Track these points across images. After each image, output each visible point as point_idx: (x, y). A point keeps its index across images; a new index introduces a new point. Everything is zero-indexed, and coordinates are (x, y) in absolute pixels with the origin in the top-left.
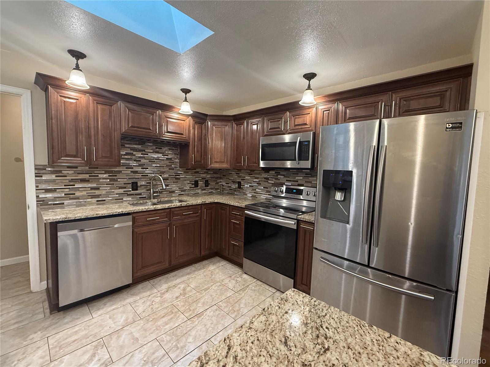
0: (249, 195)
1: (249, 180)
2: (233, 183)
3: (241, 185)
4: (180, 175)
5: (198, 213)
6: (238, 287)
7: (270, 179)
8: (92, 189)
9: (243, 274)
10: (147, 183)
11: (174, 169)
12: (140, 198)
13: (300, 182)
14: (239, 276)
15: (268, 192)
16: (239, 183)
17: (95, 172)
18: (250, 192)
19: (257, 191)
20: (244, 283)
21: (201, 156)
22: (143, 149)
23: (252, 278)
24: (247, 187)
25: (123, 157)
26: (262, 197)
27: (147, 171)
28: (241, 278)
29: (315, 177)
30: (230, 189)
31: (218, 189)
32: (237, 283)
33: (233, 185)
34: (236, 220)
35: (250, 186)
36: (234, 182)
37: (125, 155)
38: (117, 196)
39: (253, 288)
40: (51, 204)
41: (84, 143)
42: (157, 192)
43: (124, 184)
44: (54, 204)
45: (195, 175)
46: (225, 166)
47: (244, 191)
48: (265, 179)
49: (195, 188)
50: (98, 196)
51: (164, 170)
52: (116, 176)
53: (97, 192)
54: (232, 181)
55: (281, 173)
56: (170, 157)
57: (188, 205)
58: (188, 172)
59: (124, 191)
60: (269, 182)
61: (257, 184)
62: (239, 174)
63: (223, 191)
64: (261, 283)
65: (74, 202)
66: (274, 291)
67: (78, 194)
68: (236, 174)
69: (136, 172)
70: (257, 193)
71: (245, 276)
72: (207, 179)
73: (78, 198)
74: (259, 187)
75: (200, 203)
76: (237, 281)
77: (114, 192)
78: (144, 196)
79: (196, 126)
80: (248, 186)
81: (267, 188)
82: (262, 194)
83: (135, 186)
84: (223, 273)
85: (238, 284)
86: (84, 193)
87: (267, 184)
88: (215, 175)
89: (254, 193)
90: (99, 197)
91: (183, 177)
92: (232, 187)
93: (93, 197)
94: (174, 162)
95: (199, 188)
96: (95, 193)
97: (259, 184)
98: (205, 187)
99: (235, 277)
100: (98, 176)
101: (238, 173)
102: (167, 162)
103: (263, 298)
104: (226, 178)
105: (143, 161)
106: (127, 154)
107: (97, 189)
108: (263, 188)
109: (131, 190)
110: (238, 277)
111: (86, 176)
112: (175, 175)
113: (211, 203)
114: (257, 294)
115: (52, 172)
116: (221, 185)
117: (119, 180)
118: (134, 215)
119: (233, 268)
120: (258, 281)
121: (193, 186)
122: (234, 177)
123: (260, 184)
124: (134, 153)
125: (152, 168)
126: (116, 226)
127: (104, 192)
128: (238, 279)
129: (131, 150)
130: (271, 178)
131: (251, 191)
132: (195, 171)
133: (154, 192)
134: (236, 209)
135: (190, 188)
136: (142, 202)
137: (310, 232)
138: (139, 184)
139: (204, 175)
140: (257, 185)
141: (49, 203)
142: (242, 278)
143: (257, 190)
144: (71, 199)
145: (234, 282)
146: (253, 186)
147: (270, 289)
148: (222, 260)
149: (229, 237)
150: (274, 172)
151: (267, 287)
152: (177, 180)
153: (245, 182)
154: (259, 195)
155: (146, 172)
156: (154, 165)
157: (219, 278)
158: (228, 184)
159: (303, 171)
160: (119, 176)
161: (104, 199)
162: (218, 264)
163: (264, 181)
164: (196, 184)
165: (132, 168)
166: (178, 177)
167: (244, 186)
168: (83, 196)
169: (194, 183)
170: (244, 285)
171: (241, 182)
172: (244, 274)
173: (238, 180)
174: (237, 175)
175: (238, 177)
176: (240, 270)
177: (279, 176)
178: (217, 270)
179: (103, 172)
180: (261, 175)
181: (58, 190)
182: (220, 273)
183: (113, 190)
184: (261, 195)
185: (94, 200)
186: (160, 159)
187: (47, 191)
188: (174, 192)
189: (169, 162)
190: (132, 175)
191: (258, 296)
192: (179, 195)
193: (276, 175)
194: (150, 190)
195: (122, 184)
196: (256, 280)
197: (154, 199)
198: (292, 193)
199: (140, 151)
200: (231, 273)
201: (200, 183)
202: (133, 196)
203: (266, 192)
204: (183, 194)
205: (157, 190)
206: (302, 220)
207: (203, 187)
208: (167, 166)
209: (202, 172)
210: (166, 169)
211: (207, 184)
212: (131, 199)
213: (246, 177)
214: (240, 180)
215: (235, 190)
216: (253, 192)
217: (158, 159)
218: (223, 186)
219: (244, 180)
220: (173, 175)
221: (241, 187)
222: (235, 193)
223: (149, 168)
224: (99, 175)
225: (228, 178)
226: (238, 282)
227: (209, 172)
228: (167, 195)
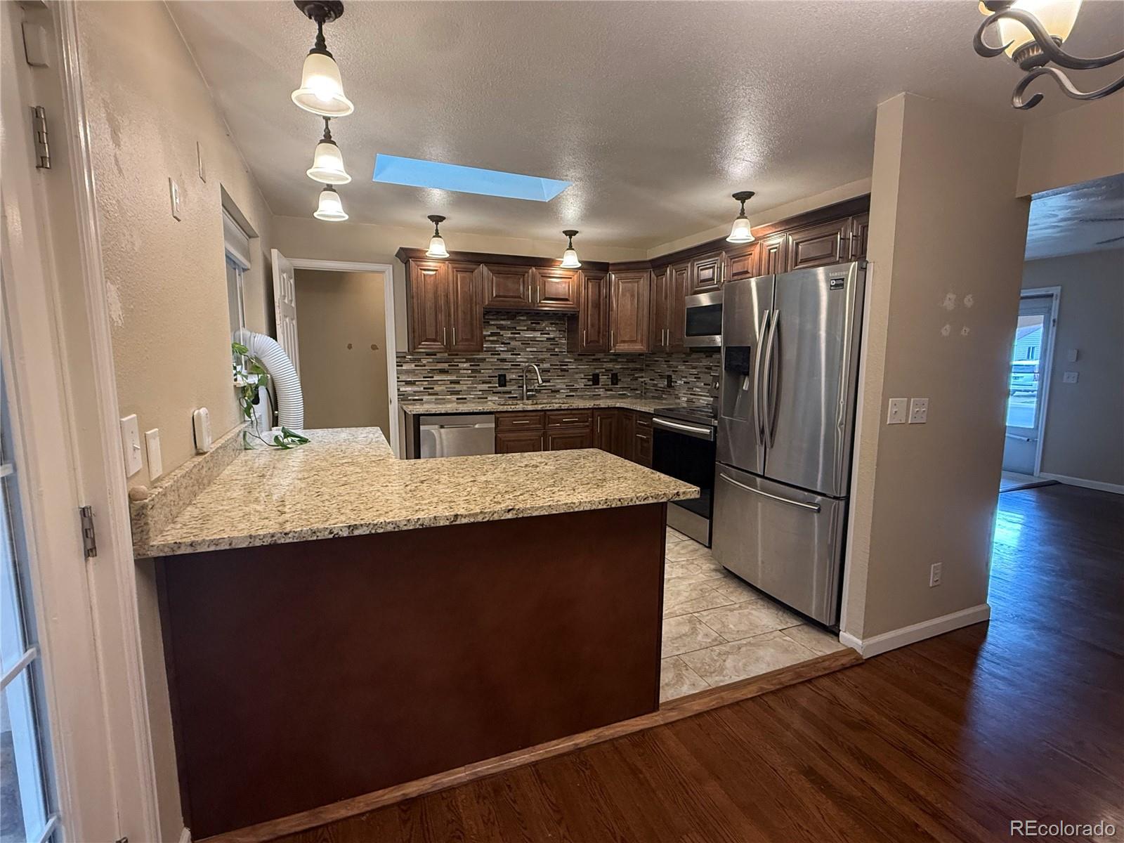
0: (683, 399)
1: (683, 371)
3: (672, 382)
4: (569, 364)
5: (587, 422)
7: (713, 368)
8: (452, 382)
10: (519, 376)
11: (558, 355)
12: (509, 398)
16: (669, 377)
17: (455, 360)
18: (684, 394)
19: (695, 391)
21: (599, 332)
22: (513, 325)
24: (681, 385)
25: (487, 338)
26: (701, 401)
27: (519, 358)
30: (656, 390)
31: (636, 390)
33: (661, 382)
34: (644, 433)
35: (685, 383)
36: (662, 377)
37: (489, 336)
38: (481, 393)
40: (410, 400)
41: (443, 324)
42: (532, 390)
43: (489, 377)
44: (414, 400)
45: (594, 365)
46: (638, 347)
47: (676, 393)
48: (706, 368)
49: (593, 387)
50: (458, 393)
51: (542, 357)
52: (479, 365)
53: (458, 387)
54: (659, 375)
56: (552, 336)
57: (571, 408)
58: (581, 360)
59: (489, 387)
60: (712, 373)
61: (695, 378)
62: (669, 361)
63: (645, 393)
65: (432, 399)
67: (437, 388)
68: (665, 361)
69: (503, 360)
70: (695, 395)
72: (614, 372)
73: (437, 394)
74: (698, 384)
75: (590, 407)
77: (476, 387)
78: (515, 395)
79: (590, 284)
80: (683, 382)
81: (709, 385)
82: (701, 395)
83: (503, 381)
86: (443, 388)
87: (709, 379)
88: (631, 365)
89: (691, 394)
90: (459, 394)
91: (573, 367)
92: (659, 385)
93: (453, 393)
94: (558, 344)
95: (600, 386)
96: (454, 388)
97: (697, 377)
98: (612, 384)
100: (458, 365)
101: (666, 359)
102: (548, 345)
104: (651, 370)
105: (513, 343)
106: (493, 334)
107: (457, 382)
108: (703, 384)
109: (497, 385)
111: (445, 366)
112: (561, 365)
113: (609, 408)
115: (412, 361)
116: (642, 382)
117: (482, 371)
118: (497, 415)
121: (591, 383)
122: (662, 367)
123: (699, 378)
124: (502, 333)
125: (526, 353)
126: (477, 426)
127: (465, 388)
129: (497, 328)
131: (685, 392)
132: (593, 357)
133: (528, 391)
134: (644, 417)
135: (585, 385)
136: (510, 402)
138: (508, 378)
139: (610, 365)
140: (695, 380)
141: (409, 398)
143: (695, 389)
144: (430, 394)
146: (689, 383)
152: (563, 373)
153: (678, 376)
155: (518, 360)
156: (528, 349)
158: (654, 380)
160: (482, 365)
161: (464, 397)
163: (706, 373)
164: (595, 380)
165: (499, 354)
166: (564, 367)
167: (676, 382)
168: (443, 391)
169: (591, 377)
171: (671, 376)
173: (667, 373)
174: (665, 364)
175: (668, 367)
179: (464, 360)
180: (701, 362)
181: (417, 383)
183: (475, 385)
184: (699, 397)
185: (454, 397)
186: (538, 339)
187: (408, 383)
188: (559, 391)
189: (551, 344)
190: (499, 365)
192: (567, 396)
194: (523, 387)
195: (486, 377)
197: (528, 399)
199: (509, 328)
201: (603, 379)
202: (499, 395)
204: (573, 396)
205: (532, 388)
207: (608, 385)
208: (548, 350)
209: (605, 360)
210: (547, 355)
211: (615, 379)
212: (497, 399)
213: (679, 367)
214: (670, 373)
215: (663, 391)
216: (690, 392)
217: (533, 339)
218: (645, 384)
219: (676, 371)
220: (557, 365)
221: (673, 384)
222: (664, 396)
223: (521, 354)
224: (459, 364)
225: (653, 370)
227: (619, 360)
228: (548, 396)
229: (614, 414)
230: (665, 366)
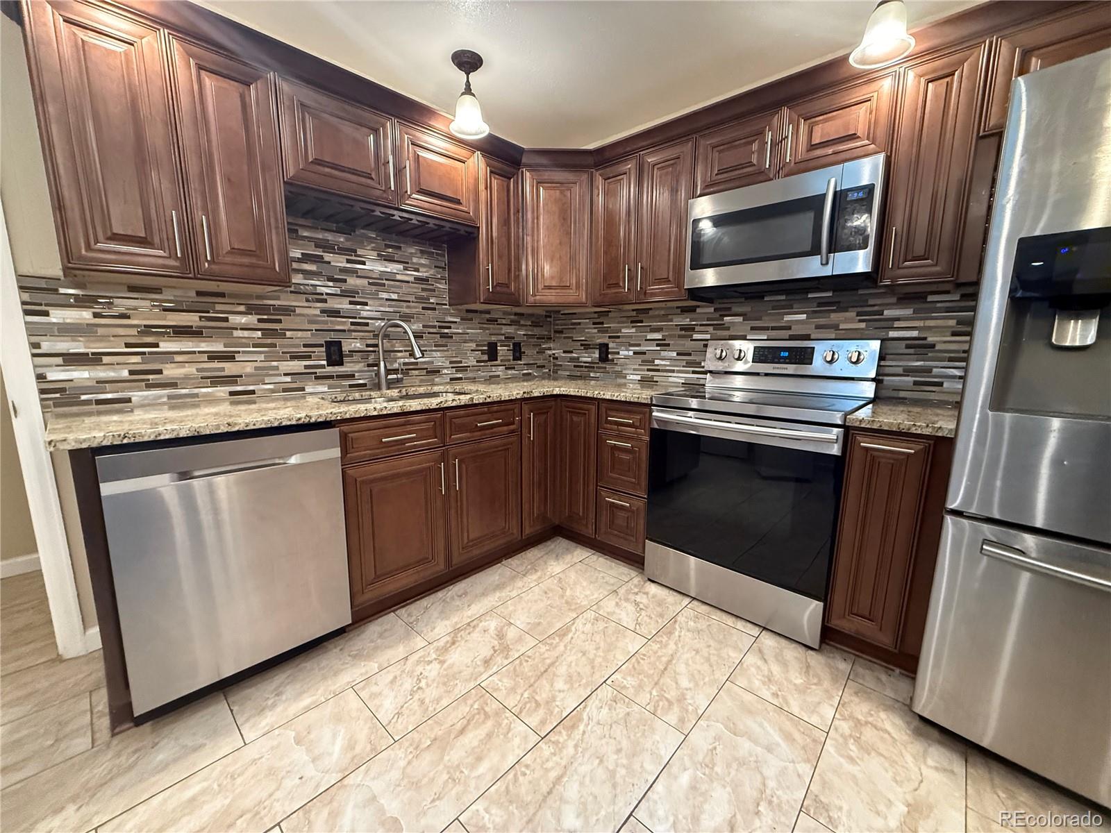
0: (632, 377)
1: (631, 337)
2: (585, 349)
3: (608, 353)
4: (452, 325)
5: (513, 423)
6: (650, 624)
7: (697, 328)
8: (213, 356)
9: (645, 582)
10: (368, 346)
11: (434, 309)
12: (351, 386)
13: (796, 330)
14: (636, 590)
15: (689, 364)
16: (604, 349)
17: (218, 307)
18: (634, 370)
19: (658, 365)
20: (659, 609)
21: (509, 270)
22: (348, 245)
23: (675, 594)
24: (626, 358)
25: (295, 265)
26: (671, 379)
27: (366, 312)
28: (645, 596)
29: (850, 309)
30: (575, 366)
31: (543, 367)
32: (641, 609)
33: (587, 355)
34: (620, 437)
35: (635, 353)
36: (587, 347)
37: (299, 260)
38: (288, 379)
39: (691, 624)
40: (88, 402)
41: (168, 201)
42: (395, 371)
43: (305, 346)
44: (99, 402)
45: (488, 329)
46: (571, 296)
47: (618, 368)
48: (681, 329)
49: (489, 363)
50: (232, 379)
51: (407, 311)
52: (280, 321)
53: (229, 368)
54: (582, 345)
55: (736, 309)
56: (425, 274)
57: (488, 400)
58: (471, 320)
59: (306, 367)
60: (696, 336)
61: (658, 345)
62: (602, 323)
63: (555, 372)
64: (704, 608)
65: (161, 397)
66: (755, 631)
67: (170, 371)
68: (594, 324)
69: (335, 313)
70: (658, 370)
71: (653, 589)
72: (517, 340)
73: (173, 385)
74: (663, 353)
75: (518, 397)
76: (637, 604)
77: (277, 368)
78: (361, 382)
79: (495, 183)
80: (631, 353)
81: (690, 355)
82: (673, 371)
83: (335, 354)
84: (591, 582)
85: (643, 613)
86: (191, 370)
87: (688, 345)
88: (537, 331)
89: (648, 370)
90: (235, 383)
91: (460, 331)
92: (581, 359)
93: (217, 381)
94: (434, 291)
95: (498, 362)
96: (223, 370)
97: (663, 344)
98: (514, 360)
99: (629, 591)
100: (226, 320)
101: (598, 321)
102: (417, 289)
103: (735, 656)
104: (565, 338)
105: (352, 281)
106: (306, 258)
107: (229, 357)
108: (675, 354)
109: (324, 363)
110: (637, 594)
111: (191, 319)
112: (440, 327)
113: (544, 398)
114: (712, 643)
115: (81, 302)
116: (550, 356)
117: (288, 334)
118: (345, 428)
119: (611, 568)
120: (695, 603)
121: (485, 357)
122: (588, 333)
123: (668, 345)
124: (328, 257)
125: (381, 302)
126: (293, 460)
127: (249, 368)
128: (638, 598)
129: (316, 247)
130: (701, 325)
131: (637, 367)
132: (488, 316)
133: (388, 372)
135: (477, 362)
136: (357, 395)
138: (345, 348)
139: (510, 330)
140: (658, 348)
141: (84, 397)
142: (647, 594)
143: (657, 362)
144: (150, 386)
145: (631, 608)
146: (645, 353)
147: (740, 625)
148: (577, 547)
149: (597, 485)
150: (712, 310)
151: (730, 621)
152: (444, 341)
153: (622, 344)
154: (665, 374)
155: (364, 314)
156: (385, 295)
157: (586, 596)
158: (572, 352)
159: (810, 296)
160: (287, 322)
161: (251, 388)
162: (568, 558)
163: (680, 336)
164: (492, 353)
165: (325, 301)
166: (446, 331)
167: (618, 353)
168: (187, 378)
169: (486, 348)
170: (661, 616)
171: (607, 345)
172: (649, 582)
173: (599, 341)
174: (595, 328)
175: (599, 332)
176: (633, 573)
177: (725, 318)
178: (572, 575)
179: (242, 308)
180: (671, 321)
181: (106, 359)
182: (585, 584)
183: (275, 364)
184: (670, 374)
185: (222, 391)
186: (399, 277)
187: (71, 359)
188: (439, 372)
189: (423, 290)
190: (326, 322)
191: (716, 649)
192: (451, 379)
193: (717, 315)
194: (378, 365)
195: (297, 346)
196: (687, 600)
197: (389, 388)
198: (776, 360)
199: (342, 251)
200: (612, 581)
201: (502, 350)
202: (331, 382)
203: (683, 367)
204: (460, 379)
205: (396, 366)
206: (868, 426)
207: (509, 360)
208: (420, 299)
209: (504, 322)
210: (417, 308)
211: (517, 352)
212: (326, 389)
213: (623, 331)
214: (606, 341)
215: (591, 367)
216: (646, 368)
217: (391, 277)
218: (557, 358)
219: (618, 337)
220: (434, 327)
221: (610, 356)
222: (592, 375)
223: (369, 303)
224: (231, 317)
225: (572, 337)
226: (641, 606)
227: (522, 322)
228: (421, 381)
229: (550, 408)
230: (596, 331)
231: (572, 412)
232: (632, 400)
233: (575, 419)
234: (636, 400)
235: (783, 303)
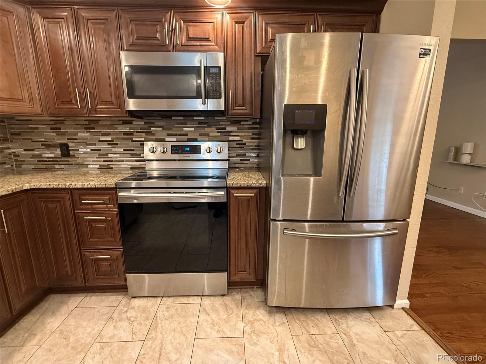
0: (92, 166)
1: (87, 139)
2: (46, 148)
3: (68, 150)
6: (141, 329)
7: (135, 134)
9: (130, 300)
13: (190, 136)
14: (126, 309)
15: (133, 156)
16: (64, 148)
18: (93, 161)
19: (111, 157)
20: (144, 315)
23: (151, 299)
24: (85, 153)
26: (122, 166)
28: (133, 310)
29: (213, 126)
30: (38, 161)
31: (4, 163)
32: (133, 321)
33: (49, 152)
34: (95, 213)
35: (92, 150)
36: (48, 146)
39: (166, 314)
47: (79, 161)
48: (124, 134)
54: (42, 145)
55: (157, 123)
60: (134, 139)
61: (109, 144)
62: (60, 129)
63: (19, 166)
64: (170, 300)
66: (198, 300)
68: (51, 129)
70: (112, 161)
71: (136, 302)
74: (114, 150)
76: (129, 319)
80: (89, 150)
81: (133, 150)
82: (123, 161)
84: (90, 320)
85: (135, 323)
87: (130, 144)
89: (104, 161)
92: (44, 156)
97: (112, 144)
99: (120, 313)
103: (194, 320)
108: (122, 150)
110: (126, 312)
114: (181, 320)
116: (10, 154)
119: (103, 301)
120: (164, 299)
122: (47, 136)
123: (117, 144)
128: (129, 315)
130: (137, 132)
131: (95, 159)
137: (246, 200)
140: (110, 146)
142: (133, 308)
143: (110, 155)
145: (125, 324)
146: (100, 150)
147: (191, 300)
149: (80, 250)
150: (142, 123)
151: (185, 300)
153: (81, 144)
154: (117, 163)
157: (89, 334)
158: (33, 150)
159: (195, 118)
162: (65, 310)
163: (124, 139)
167: (78, 150)
170: (147, 319)
171: (67, 144)
172: (133, 299)
173: (59, 142)
174: (53, 132)
175: (57, 135)
176: (120, 297)
177: (151, 128)
178: (72, 322)
180: (116, 129)
182: (85, 324)
184: (121, 163)
191: (184, 323)
193: (146, 126)
196: (160, 299)
198: (184, 152)
200: (106, 310)
203: (129, 157)
206: (236, 186)
213: (79, 134)
214: (65, 141)
215: (54, 161)
216: (103, 159)
218: (18, 156)
219: (76, 139)
221: (71, 152)
222: (57, 167)
225: (32, 139)
226: (132, 319)
230: (55, 134)
231: (46, 201)
232: (100, 186)
233: (50, 205)
234: (104, 186)
235: (181, 121)
